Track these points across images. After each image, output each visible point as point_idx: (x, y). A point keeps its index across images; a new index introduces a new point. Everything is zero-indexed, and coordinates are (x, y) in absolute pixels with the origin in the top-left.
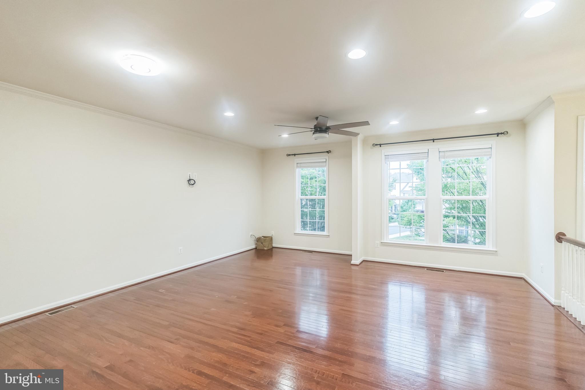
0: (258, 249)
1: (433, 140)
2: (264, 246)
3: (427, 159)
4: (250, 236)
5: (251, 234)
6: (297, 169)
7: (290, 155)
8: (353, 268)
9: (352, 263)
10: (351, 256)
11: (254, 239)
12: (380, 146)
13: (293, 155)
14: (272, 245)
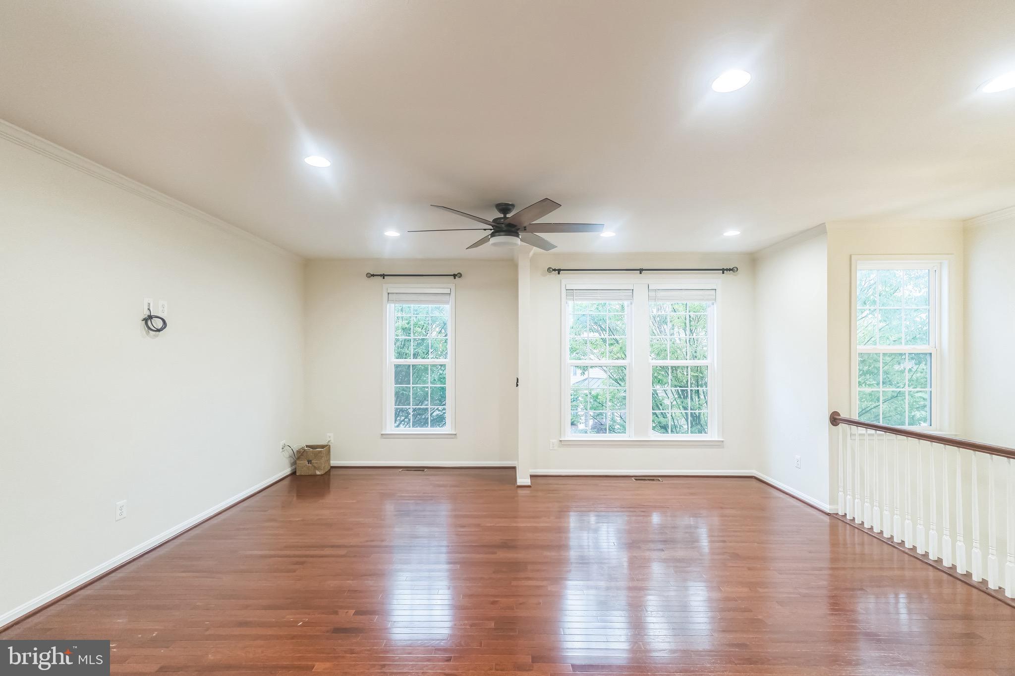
0: (301, 476)
1: (641, 271)
2: (315, 468)
3: (631, 299)
4: (281, 447)
5: (282, 443)
6: (388, 305)
7: (373, 275)
8: (521, 492)
9: (518, 484)
10: (513, 469)
11: (288, 453)
12: (559, 273)
13: (380, 275)
14: (329, 464)
